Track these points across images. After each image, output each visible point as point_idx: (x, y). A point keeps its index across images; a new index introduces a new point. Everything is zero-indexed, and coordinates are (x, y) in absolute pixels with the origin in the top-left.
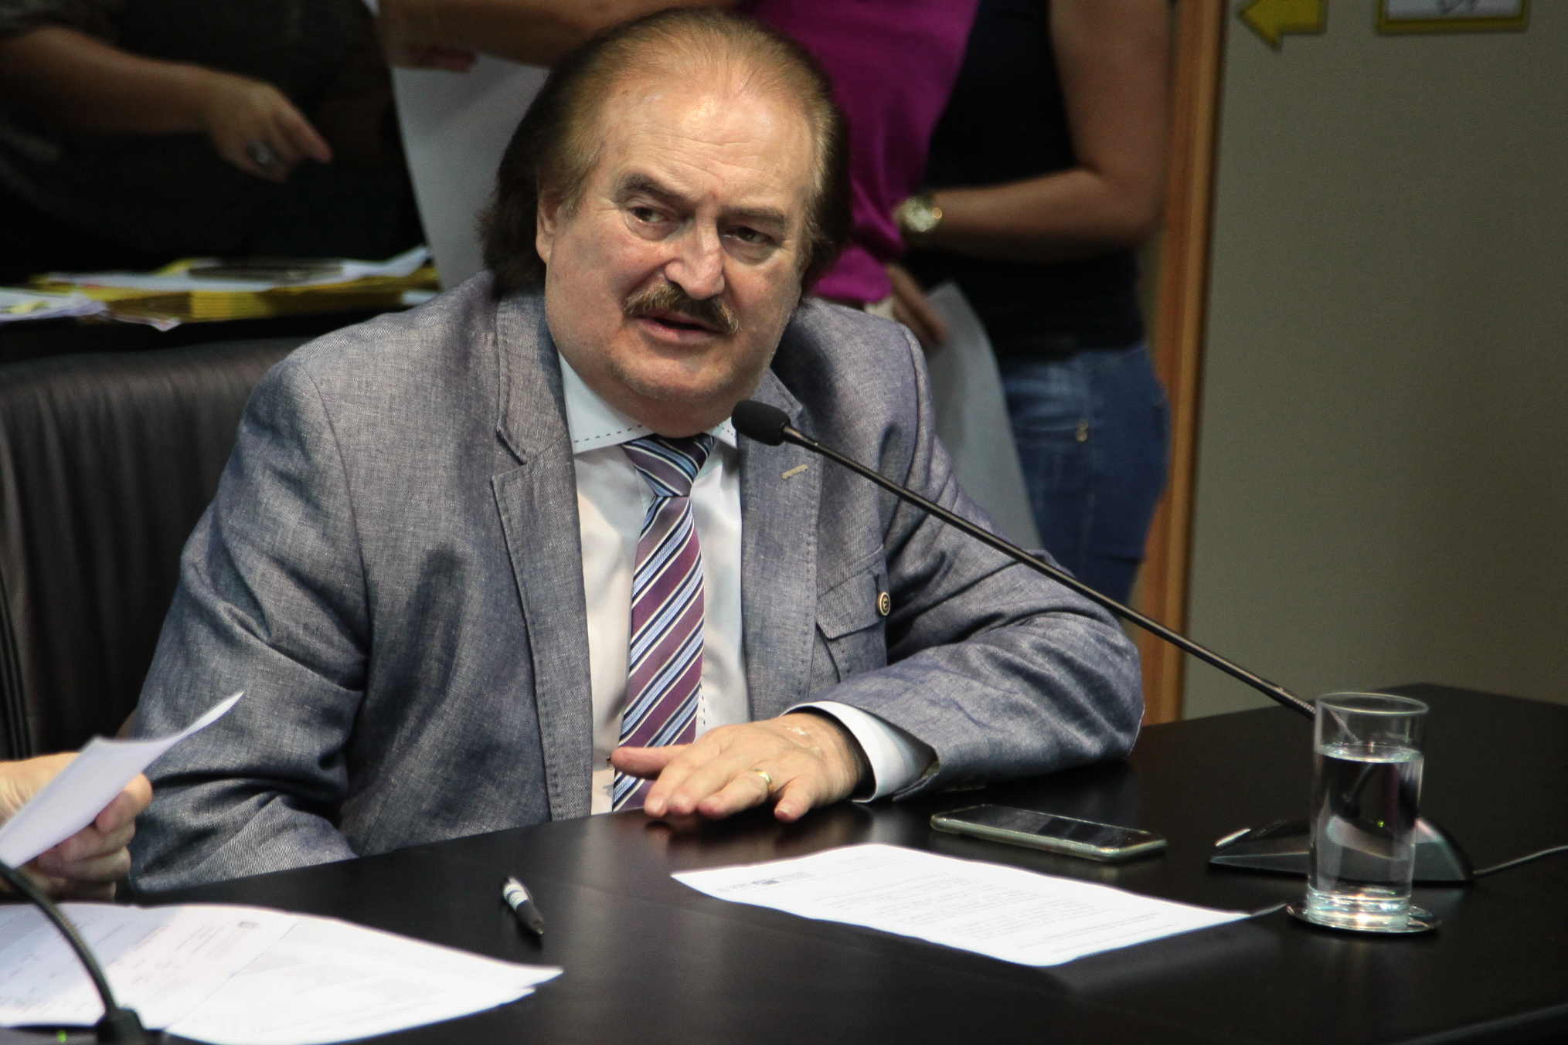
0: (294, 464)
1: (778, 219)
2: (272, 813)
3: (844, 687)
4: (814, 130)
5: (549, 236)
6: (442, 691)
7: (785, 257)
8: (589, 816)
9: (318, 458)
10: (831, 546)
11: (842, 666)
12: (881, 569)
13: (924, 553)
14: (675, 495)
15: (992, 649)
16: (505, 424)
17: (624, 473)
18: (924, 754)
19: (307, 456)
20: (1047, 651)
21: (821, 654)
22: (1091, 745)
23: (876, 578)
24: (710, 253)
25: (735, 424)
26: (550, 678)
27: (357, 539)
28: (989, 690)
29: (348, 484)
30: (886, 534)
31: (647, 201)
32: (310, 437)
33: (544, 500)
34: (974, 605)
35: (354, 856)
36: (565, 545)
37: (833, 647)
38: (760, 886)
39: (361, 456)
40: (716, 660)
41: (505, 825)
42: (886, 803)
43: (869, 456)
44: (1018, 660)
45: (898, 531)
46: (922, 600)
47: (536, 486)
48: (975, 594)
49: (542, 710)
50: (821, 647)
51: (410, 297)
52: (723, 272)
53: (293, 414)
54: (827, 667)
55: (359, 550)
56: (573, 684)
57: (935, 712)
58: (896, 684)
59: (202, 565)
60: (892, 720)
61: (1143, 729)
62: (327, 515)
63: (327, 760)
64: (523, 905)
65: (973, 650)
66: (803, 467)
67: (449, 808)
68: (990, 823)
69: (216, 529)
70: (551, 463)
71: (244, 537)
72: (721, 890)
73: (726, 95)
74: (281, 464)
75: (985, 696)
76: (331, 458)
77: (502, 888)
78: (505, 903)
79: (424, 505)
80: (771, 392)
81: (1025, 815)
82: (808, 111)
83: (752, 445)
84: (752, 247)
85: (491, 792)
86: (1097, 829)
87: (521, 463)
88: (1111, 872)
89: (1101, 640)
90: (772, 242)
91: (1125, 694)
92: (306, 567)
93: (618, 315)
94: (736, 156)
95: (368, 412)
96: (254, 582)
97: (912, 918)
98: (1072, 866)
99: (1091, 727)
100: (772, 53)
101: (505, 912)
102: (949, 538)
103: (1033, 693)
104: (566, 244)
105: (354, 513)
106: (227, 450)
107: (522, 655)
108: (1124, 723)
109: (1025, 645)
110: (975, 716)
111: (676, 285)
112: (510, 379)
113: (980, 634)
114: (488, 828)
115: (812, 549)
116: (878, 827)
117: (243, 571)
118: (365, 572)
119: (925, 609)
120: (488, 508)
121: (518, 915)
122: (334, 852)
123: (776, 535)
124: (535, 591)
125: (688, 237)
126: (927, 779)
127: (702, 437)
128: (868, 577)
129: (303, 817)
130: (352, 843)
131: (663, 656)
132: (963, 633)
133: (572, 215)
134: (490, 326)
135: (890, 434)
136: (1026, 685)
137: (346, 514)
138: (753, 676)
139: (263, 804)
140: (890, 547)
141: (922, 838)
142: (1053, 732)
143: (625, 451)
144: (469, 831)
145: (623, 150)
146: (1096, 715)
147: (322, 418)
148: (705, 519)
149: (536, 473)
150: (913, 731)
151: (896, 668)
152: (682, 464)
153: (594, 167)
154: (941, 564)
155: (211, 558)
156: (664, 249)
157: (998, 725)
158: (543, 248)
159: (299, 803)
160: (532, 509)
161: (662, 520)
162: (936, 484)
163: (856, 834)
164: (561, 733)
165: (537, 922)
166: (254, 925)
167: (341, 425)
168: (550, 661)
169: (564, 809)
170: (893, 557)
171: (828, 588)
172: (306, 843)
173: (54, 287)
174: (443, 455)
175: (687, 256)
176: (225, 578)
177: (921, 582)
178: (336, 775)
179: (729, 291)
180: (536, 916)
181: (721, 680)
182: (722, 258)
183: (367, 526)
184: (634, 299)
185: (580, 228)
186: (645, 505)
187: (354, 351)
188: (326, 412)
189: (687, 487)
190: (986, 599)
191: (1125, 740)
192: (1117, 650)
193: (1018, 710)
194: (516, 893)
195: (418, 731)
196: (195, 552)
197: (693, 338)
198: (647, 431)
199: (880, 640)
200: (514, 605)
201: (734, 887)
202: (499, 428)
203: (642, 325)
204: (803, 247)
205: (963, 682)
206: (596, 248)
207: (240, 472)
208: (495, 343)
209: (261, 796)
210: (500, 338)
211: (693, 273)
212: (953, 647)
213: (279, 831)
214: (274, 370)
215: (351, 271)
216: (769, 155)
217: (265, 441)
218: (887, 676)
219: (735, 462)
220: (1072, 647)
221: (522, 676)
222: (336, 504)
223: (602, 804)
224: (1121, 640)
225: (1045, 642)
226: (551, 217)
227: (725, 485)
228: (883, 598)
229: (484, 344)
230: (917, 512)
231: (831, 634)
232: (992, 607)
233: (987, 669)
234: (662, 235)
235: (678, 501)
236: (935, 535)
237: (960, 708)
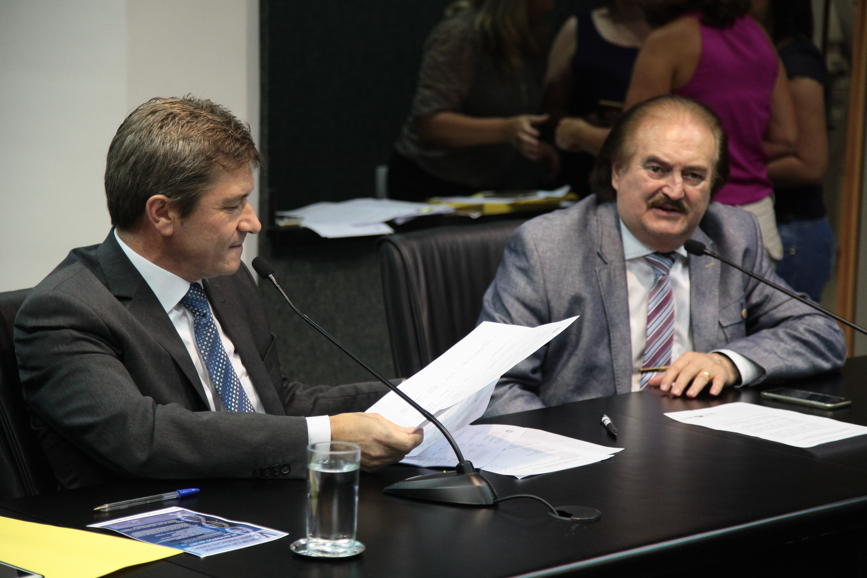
0: (523, 264)
1: (704, 170)
2: (514, 391)
3: (731, 345)
4: (715, 137)
5: (617, 181)
6: (576, 346)
7: (705, 184)
8: (630, 393)
9: (532, 262)
10: (724, 292)
11: (729, 337)
12: (743, 301)
13: (760, 295)
14: (664, 275)
15: (789, 331)
16: (601, 249)
17: (645, 267)
18: (761, 370)
19: (528, 261)
20: (810, 331)
21: (721, 332)
22: (826, 365)
23: (742, 305)
24: (679, 183)
25: (686, 248)
26: (616, 342)
27: (546, 291)
28: (787, 346)
29: (542, 271)
30: (745, 288)
31: (655, 165)
32: (529, 254)
33: (615, 277)
34: (780, 313)
35: (543, 407)
36: (622, 293)
37: (726, 330)
38: (697, 418)
39: (547, 261)
40: (679, 334)
41: (599, 395)
42: (747, 388)
43: (738, 260)
44: (798, 335)
45: (750, 287)
46: (760, 312)
47: (612, 272)
48: (781, 308)
49: (613, 353)
50: (721, 331)
51: (564, 204)
52: (684, 191)
53: (523, 245)
54: (722, 337)
55: (546, 295)
56: (625, 344)
57: (765, 354)
58: (750, 344)
59: (490, 301)
60: (749, 357)
61: (847, 360)
62: (535, 282)
63: (534, 371)
64: (609, 424)
65: (780, 331)
66: (712, 264)
67: (580, 389)
68: (786, 395)
69: (496, 287)
70: (618, 264)
71: (505, 290)
72: (682, 419)
73: (683, 125)
74: (519, 264)
75: (785, 348)
76: (536, 262)
77: (601, 418)
78: (602, 424)
79: (570, 279)
80: (699, 236)
81: (799, 392)
82: (712, 131)
83: (693, 256)
84: (695, 180)
85: (595, 383)
86: (829, 398)
87: (606, 263)
88: (830, 413)
89: (830, 327)
90: (702, 178)
91: (839, 347)
92: (527, 301)
93: (644, 207)
94: (688, 147)
95: (550, 245)
96: (508, 306)
97: (755, 430)
98: (816, 411)
99: (826, 359)
100: (699, 109)
101: (602, 427)
102: (769, 290)
103: (804, 347)
104: (624, 183)
105: (545, 281)
106: (500, 260)
107: (606, 333)
108: (839, 357)
109: (801, 328)
110: (782, 356)
111: (666, 196)
112: (602, 234)
113: (782, 325)
114: (593, 397)
115: (717, 294)
116: (744, 396)
117: (505, 302)
118: (548, 303)
119: (762, 315)
120: (594, 280)
121: (607, 428)
122: (537, 405)
123: (703, 288)
124: (611, 310)
125: (670, 178)
126: (762, 379)
127: (674, 253)
128: (738, 304)
129: (525, 392)
130: (543, 402)
131: (659, 333)
132: (776, 323)
133: (626, 172)
134: (595, 214)
135: (747, 252)
136: (801, 344)
137: (542, 282)
138: (695, 341)
139: (511, 387)
140: (747, 293)
141: (759, 401)
142: (812, 362)
143: (645, 259)
144: (587, 397)
145: (645, 148)
146: (829, 354)
147: (533, 247)
148: (675, 283)
149: (612, 267)
150: (757, 362)
151: (751, 337)
152: (666, 263)
153: (634, 154)
154: (767, 299)
155: (493, 298)
156: (662, 182)
157: (790, 359)
158: (615, 185)
159: (525, 387)
160: (610, 280)
161: (659, 283)
162: (764, 270)
163: (736, 399)
164: (620, 362)
165: (614, 431)
166: (511, 431)
167: (540, 249)
168: (616, 336)
169: (621, 390)
170: (748, 297)
171: (723, 308)
172: (527, 402)
173: (436, 203)
174: (577, 261)
175: (670, 184)
176: (498, 305)
177: (759, 305)
178: (538, 376)
179: (686, 197)
180: (614, 428)
181: (681, 342)
182: (683, 185)
183: (550, 286)
184: (650, 201)
185: (629, 177)
186: (652, 278)
187: (545, 223)
188: (535, 245)
189: (668, 271)
190: (785, 310)
191: (839, 363)
192: (836, 331)
193: (798, 354)
194: (607, 420)
195: (567, 361)
196: (488, 296)
197: (673, 215)
198: (654, 251)
199: (743, 327)
200: (603, 316)
201: (687, 418)
202: (599, 251)
203: (654, 210)
204: (712, 180)
205: (777, 343)
206: (636, 184)
207: (504, 267)
208: (597, 220)
209: (511, 385)
210: (599, 218)
211: (673, 190)
212: (772, 330)
213: (516, 397)
214: (517, 230)
215: (541, 196)
216: (700, 146)
217: (513, 255)
218: (748, 340)
219: (686, 263)
220: (819, 330)
221: (606, 341)
222: (538, 278)
223: (636, 388)
224: (837, 327)
225: (809, 328)
226: (617, 173)
227: (683, 272)
228: (744, 312)
229: (593, 221)
230: (756, 281)
231: (724, 324)
232: (788, 314)
233: (786, 338)
234: (661, 177)
235: (665, 276)
236: (764, 289)
237: (776, 353)
